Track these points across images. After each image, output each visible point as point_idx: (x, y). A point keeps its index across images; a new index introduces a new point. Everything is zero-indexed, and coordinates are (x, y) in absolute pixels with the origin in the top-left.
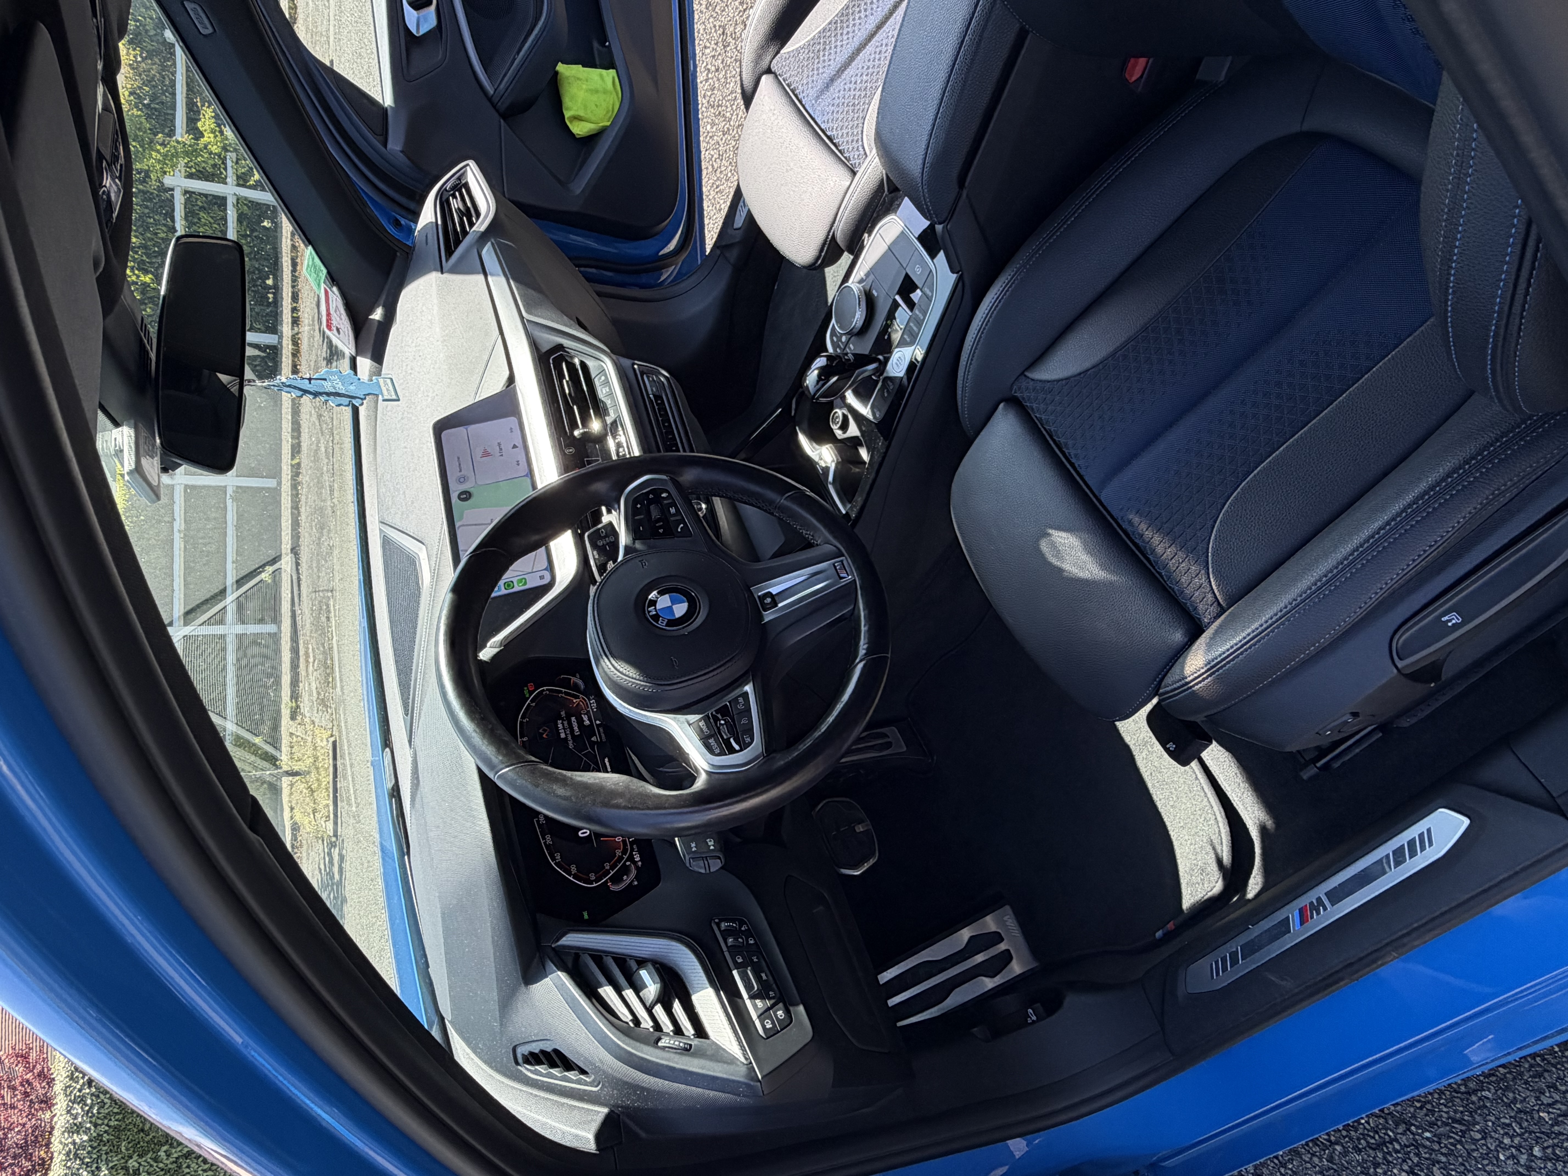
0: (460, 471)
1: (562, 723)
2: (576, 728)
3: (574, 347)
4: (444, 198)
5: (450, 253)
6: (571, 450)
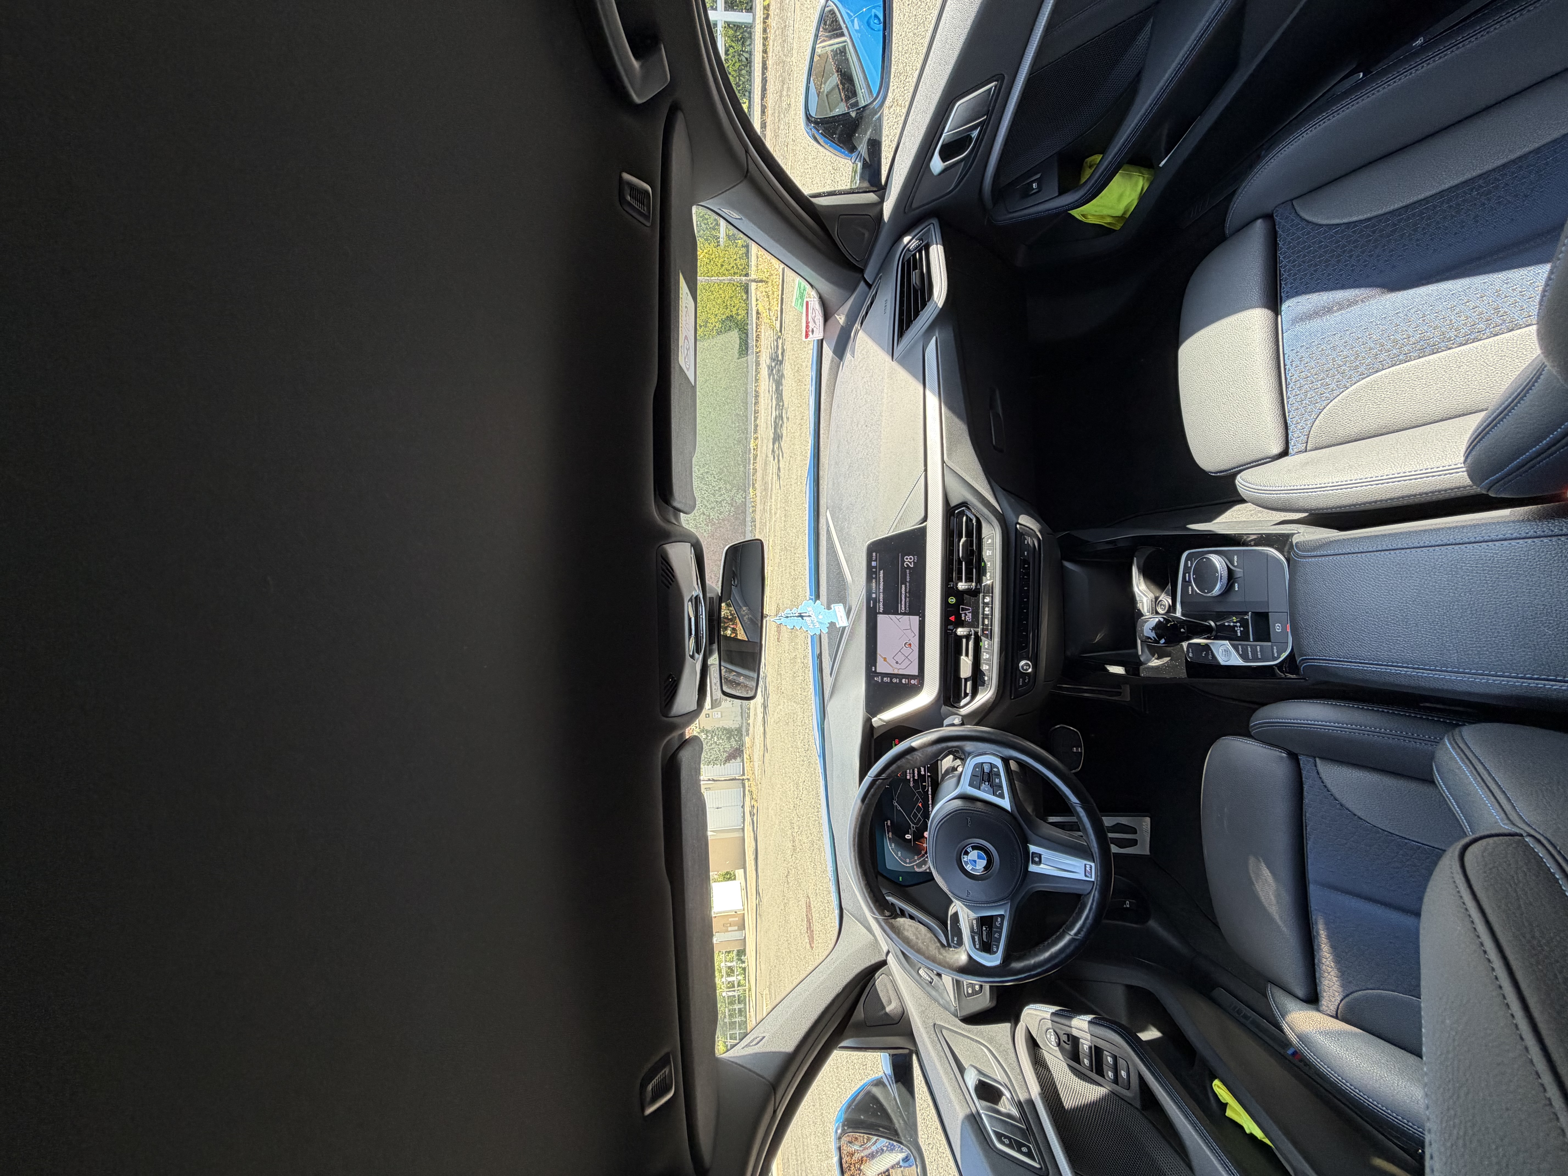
3: (975, 506)
4: (906, 258)
5: (901, 334)
6: (952, 600)
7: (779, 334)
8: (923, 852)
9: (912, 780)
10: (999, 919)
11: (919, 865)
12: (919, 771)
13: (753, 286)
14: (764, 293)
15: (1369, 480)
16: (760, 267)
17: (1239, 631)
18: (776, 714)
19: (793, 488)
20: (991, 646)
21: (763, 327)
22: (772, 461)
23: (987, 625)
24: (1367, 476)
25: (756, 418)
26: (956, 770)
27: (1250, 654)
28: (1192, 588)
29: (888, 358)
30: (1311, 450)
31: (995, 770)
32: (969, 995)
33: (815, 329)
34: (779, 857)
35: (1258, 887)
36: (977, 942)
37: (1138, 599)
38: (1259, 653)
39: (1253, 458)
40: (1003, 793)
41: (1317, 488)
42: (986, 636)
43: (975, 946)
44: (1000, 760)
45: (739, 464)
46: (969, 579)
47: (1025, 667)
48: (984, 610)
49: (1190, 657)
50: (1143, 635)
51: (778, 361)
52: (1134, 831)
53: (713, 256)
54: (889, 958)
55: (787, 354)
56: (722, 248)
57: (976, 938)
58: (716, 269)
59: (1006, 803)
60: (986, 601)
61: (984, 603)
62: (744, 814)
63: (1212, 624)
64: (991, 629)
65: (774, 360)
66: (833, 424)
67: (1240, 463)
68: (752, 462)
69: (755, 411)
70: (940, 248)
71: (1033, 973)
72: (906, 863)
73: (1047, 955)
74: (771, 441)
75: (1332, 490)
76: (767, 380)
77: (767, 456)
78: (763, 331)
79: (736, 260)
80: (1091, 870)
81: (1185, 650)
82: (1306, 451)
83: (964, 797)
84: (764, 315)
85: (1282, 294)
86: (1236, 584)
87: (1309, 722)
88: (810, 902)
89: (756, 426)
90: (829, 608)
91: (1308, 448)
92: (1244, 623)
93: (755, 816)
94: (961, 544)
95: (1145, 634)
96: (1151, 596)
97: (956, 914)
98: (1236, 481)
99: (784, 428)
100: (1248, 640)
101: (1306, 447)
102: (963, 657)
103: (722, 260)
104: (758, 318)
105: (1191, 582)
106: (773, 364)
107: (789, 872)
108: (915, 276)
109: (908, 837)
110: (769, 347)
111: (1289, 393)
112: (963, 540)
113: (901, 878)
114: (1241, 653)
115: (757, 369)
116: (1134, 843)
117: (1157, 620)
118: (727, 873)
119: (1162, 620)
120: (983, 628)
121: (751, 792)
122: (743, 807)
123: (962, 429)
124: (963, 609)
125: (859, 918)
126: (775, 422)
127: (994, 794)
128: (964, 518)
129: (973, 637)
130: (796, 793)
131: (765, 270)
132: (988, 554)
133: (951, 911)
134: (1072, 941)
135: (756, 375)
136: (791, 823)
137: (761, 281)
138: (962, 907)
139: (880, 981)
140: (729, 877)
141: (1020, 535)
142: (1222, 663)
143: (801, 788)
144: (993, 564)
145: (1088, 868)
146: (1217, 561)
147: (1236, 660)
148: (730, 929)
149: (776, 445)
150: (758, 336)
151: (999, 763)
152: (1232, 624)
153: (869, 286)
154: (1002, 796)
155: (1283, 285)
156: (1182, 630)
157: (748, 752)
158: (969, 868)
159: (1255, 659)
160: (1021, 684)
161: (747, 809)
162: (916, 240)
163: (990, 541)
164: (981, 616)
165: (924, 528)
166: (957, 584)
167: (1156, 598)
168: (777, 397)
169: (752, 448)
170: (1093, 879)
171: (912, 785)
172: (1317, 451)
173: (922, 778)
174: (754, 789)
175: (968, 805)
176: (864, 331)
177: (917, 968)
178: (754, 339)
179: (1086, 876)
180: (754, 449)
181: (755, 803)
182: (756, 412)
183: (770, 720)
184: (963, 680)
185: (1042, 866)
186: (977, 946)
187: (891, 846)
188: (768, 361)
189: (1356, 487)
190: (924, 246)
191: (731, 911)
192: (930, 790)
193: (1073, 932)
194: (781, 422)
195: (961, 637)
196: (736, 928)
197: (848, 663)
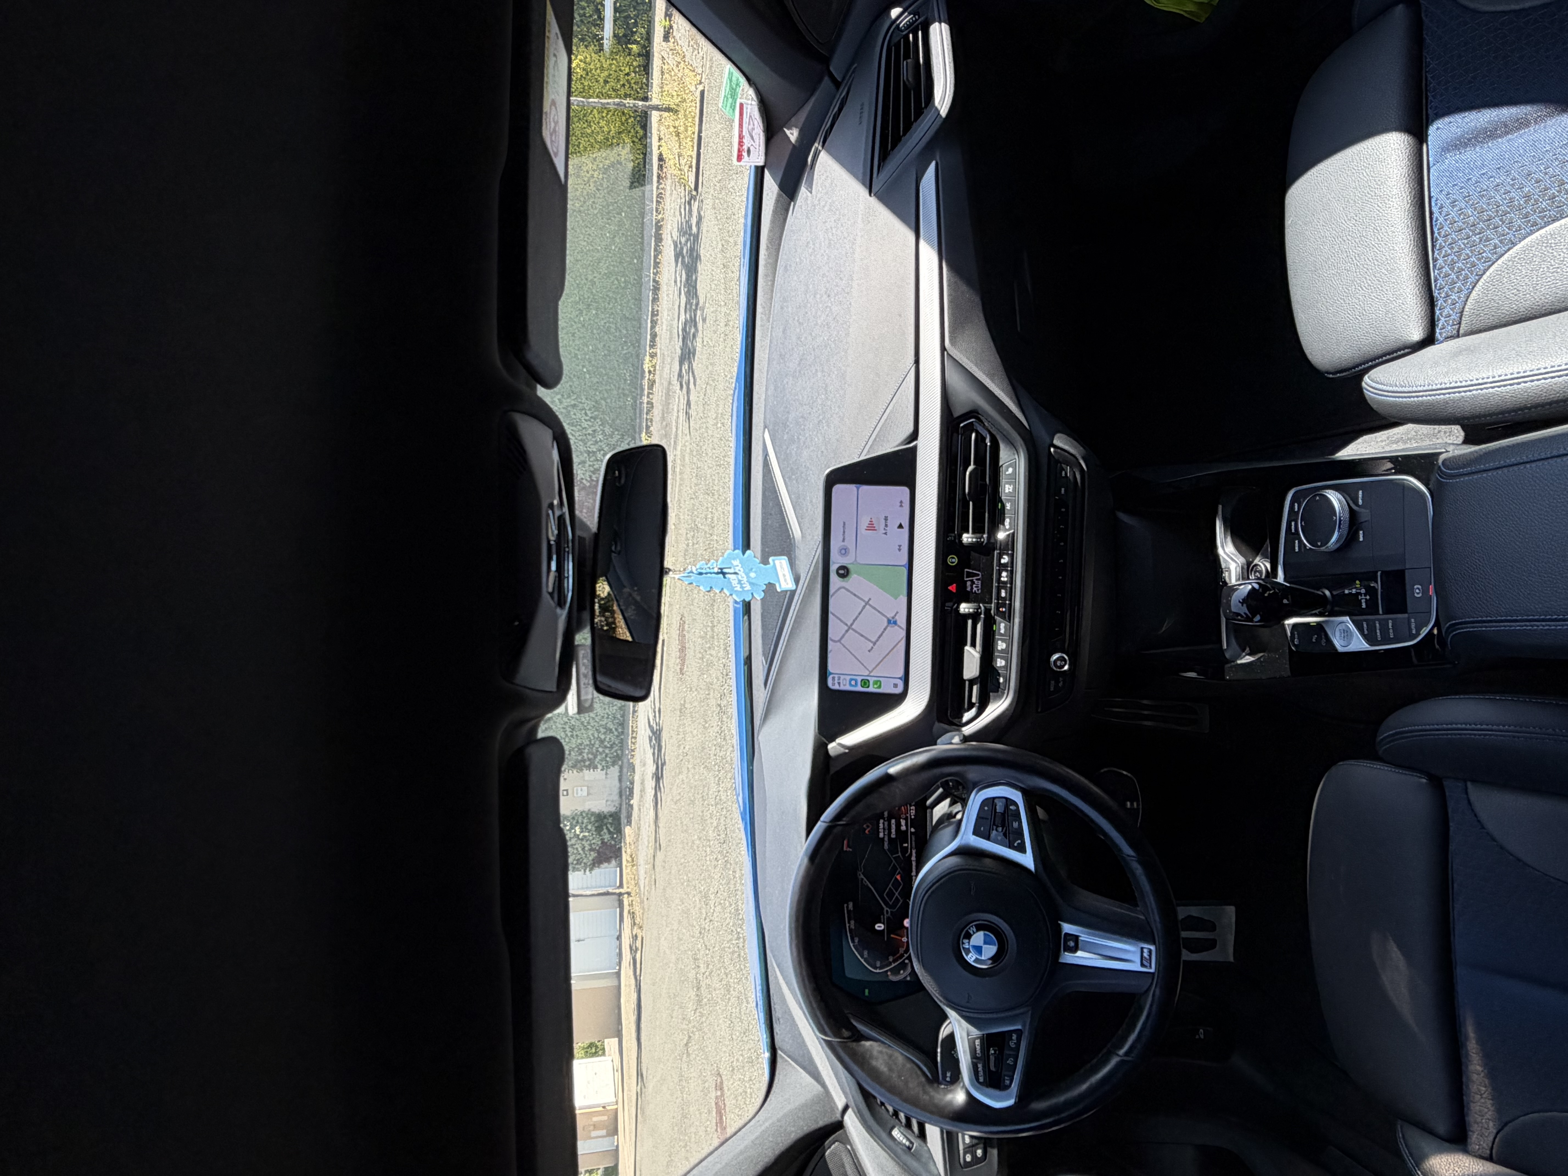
0: (844, 540)
1: (884, 824)
2: (893, 831)
3: (989, 415)
4: (895, 40)
5: (884, 156)
6: (953, 560)
7: (694, 193)
8: (902, 951)
9: (886, 839)
10: (1014, 1037)
11: (896, 971)
12: (898, 825)
13: (655, 115)
14: (672, 129)
15: (1543, 371)
16: (666, 88)
17: (1363, 601)
18: (675, 787)
19: (710, 432)
20: (1009, 629)
21: (669, 182)
22: (678, 391)
23: (1004, 599)
24: (1539, 366)
25: (654, 323)
26: (955, 816)
27: (1378, 634)
28: (1300, 541)
29: (863, 192)
30: (1465, 335)
31: (1012, 807)
32: (967, 1165)
33: (752, 149)
34: (675, 1014)
35: (1386, 978)
36: (981, 1073)
37: (1223, 566)
38: (1391, 631)
39: (1385, 347)
40: (1023, 843)
41: (1472, 385)
42: (1002, 615)
43: (977, 1079)
44: (1019, 794)
45: (624, 395)
46: (978, 529)
47: (1059, 663)
48: (1000, 576)
49: (1295, 645)
50: (1230, 611)
51: (690, 235)
52: (1212, 927)
53: (592, 66)
54: (846, 1118)
55: (704, 227)
56: (608, 55)
57: (980, 1066)
58: (597, 88)
59: (1027, 860)
60: (1003, 561)
61: (1000, 564)
62: (620, 949)
63: (1327, 593)
64: (1010, 605)
65: (685, 233)
66: (777, 296)
67: (1367, 357)
68: (646, 392)
69: (653, 312)
70: (945, 27)
71: (1063, 1115)
72: (876, 968)
73: (1084, 1087)
74: (677, 360)
75: (1492, 388)
76: (673, 264)
77: (670, 383)
78: (668, 188)
79: (628, 74)
80: (1150, 955)
81: (1289, 634)
82: (1458, 336)
83: (963, 851)
84: (672, 162)
85: (1430, 111)
86: (1361, 532)
87: (1459, 726)
88: (722, 1083)
89: (654, 336)
90: (765, 561)
91: (1461, 332)
92: (1371, 591)
93: (639, 952)
94: (968, 473)
95: (1234, 609)
96: (1241, 560)
97: (951, 1037)
98: (1364, 384)
99: (699, 339)
100: (1377, 613)
101: (1458, 331)
102: (968, 648)
103: (606, 73)
104: (661, 167)
105: (1299, 535)
106: (683, 240)
107: (690, 1037)
108: (906, 65)
109: (879, 927)
110: (678, 213)
111: (1436, 252)
112: (971, 468)
113: (867, 991)
114: (1366, 632)
115: (657, 245)
116: (1211, 944)
117: (1250, 587)
118: (591, 1045)
119: (1256, 586)
120: (998, 603)
121: (632, 915)
122: (619, 938)
123: (972, 298)
124: (969, 575)
125: (800, 1059)
126: (684, 330)
127: (1011, 846)
128: (973, 435)
129: (982, 616)
130: (704, 911)
131: (675, 94)
132: (1007, 491)
133: (944, 1032)
134: (1121, 1063)
135: (656, 257)
136: (695, 959)
137: (668, 109)
138: (959, 1022)
139: (833, 1150)
140: (595, 1050)
141: (1057, 462)
142: (1340, 649)
143: (712, 903)
144: (1015, 504)
145: (1146, 955)
146: (1335, 498)
147: (1359, 644)
148: (594, 1134)
149: (686, 366)
150: (659, 195)
151: (1017, 796)
152: (1354, 591)
153: (837, 84)
154: (1021, 849)
155: (1430, 98)
156: (1285, 601)
157: (629, 851)
158: (971, 958)
159: (1386, 640)
160: (1052, 689)
161: (626, 941)
162: (910, 14)
163: (1010, 470)
164: (995, 584)
165: (913, 451)
166: (960, 536)
167: (1249, 564)
168: (689, 291)
169: (647, 370)
170: (1152, 970)
171: (886, 846)
172: (1472, 336)
173: (902, 836)
174: (637, 909)
175: (973, 864)
176: (829, 152)
177: (890, 1126)
178: (655, 200)
179: (1142, 965)
180: (650, 372)
181: (639, 931)
182: (655, 314)
183: (666, 797)
184: (967, 683)
185: (1079, 953)
186: (981, 1079)
187: (853, 941)
188: (675, 234)
189: (1525, 382)
190: (921, 23)
191: (598, 1106)
192: (914, 854)
193: (1122, 1052)
194: (693, 330)
195: (966, 616)
196: (604, 1132)
197: (793, 665)
